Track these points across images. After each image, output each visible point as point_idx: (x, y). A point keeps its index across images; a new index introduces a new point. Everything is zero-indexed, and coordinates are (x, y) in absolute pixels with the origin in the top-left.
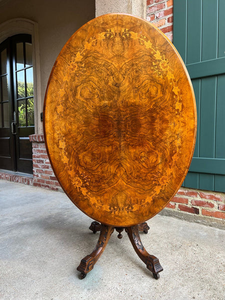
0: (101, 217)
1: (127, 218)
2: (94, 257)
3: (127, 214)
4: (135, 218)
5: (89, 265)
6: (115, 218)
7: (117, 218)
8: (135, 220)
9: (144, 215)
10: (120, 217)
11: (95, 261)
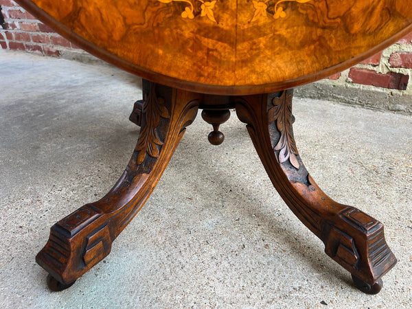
0: (124, 38)
1: (263, 41)
2: (108, 212)
3: (263, 19)
4: (303, 45)
5: (86, 244)
6: (197, 46)
7: (209, 43)
8: (303, 54)
9: (357, 27)
10: (223, 37)
11: (116, 226)
